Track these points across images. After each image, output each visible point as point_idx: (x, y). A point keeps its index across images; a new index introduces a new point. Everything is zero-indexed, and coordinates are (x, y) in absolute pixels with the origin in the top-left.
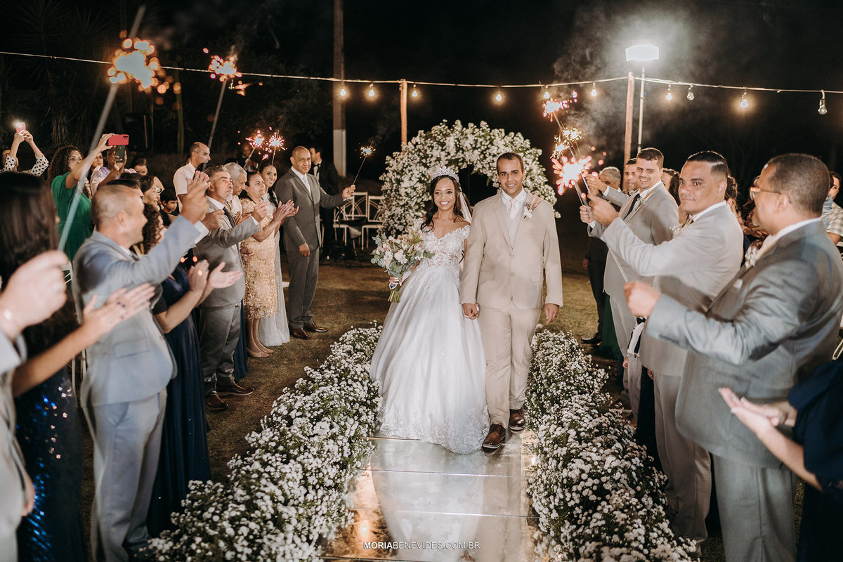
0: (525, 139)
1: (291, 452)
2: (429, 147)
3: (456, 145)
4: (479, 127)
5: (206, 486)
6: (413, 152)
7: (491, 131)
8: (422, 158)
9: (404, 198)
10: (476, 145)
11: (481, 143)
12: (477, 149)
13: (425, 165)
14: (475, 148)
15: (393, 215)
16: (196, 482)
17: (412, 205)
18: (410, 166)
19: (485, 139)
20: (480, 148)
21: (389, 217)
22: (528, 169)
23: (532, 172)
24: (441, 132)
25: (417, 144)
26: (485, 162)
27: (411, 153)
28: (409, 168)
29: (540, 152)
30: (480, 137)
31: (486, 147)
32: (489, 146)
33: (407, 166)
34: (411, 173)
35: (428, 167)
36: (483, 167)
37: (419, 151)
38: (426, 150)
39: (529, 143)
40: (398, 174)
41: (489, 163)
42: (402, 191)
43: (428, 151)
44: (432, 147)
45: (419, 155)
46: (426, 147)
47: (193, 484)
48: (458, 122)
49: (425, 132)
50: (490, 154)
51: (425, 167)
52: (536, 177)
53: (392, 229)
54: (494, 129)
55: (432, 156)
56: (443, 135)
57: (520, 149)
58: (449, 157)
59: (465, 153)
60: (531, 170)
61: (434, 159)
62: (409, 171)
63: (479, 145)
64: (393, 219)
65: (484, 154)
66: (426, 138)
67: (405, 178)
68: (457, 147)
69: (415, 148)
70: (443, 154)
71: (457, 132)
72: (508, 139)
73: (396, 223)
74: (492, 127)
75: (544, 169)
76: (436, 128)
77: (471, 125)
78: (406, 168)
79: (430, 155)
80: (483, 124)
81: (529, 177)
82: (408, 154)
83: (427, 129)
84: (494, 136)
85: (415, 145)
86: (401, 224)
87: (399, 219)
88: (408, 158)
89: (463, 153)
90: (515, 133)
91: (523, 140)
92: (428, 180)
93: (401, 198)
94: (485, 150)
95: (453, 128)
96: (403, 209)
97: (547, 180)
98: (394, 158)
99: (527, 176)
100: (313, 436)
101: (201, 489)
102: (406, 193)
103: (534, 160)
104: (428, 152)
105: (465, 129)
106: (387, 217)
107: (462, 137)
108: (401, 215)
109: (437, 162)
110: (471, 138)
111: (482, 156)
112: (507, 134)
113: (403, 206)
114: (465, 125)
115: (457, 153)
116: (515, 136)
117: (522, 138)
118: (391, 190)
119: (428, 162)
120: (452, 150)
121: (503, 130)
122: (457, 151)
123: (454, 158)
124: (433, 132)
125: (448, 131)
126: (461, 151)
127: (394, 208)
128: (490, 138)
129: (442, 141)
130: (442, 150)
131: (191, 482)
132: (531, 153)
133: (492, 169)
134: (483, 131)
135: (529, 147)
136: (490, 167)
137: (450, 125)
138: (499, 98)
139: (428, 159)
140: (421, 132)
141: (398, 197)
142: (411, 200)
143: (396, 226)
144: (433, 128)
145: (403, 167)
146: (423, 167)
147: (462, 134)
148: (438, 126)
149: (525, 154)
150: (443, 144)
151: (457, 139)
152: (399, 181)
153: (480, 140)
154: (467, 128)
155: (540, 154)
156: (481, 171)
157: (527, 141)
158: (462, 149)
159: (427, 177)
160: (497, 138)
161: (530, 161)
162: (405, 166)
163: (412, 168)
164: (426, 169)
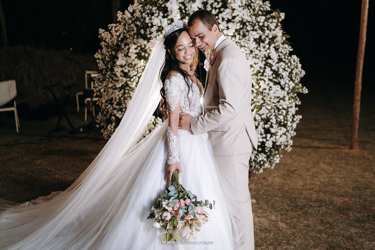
9: (121, 78)
15: (112, 99)
21: (106, 102)
22: (271, 36)
23: (275, 40)
29: (282, 15)
34: (127, 47)
35: (148, 40)
38: (145, 18)
39: (269, 5)
42: (118, 70)
43: (147, 19)
44: (152, 14)
45: (137, 26)
46: (144, 15)
50: (223, 20)
51: (144, 40)
52: (281, 45)
53: (111, 115)
55: (152, 26)
57: (260, 13)
60: (275, 37)
61: (155, 29)
62: (125, 45)
67: (120, 55)
75: (288, 37)
79: (150, 25)
81: (273, 45)
85: (132, 14)
88: (124, 29)
93: (117, 79)
94: (218, 14)
96: (122, 92)
97: (292, 50)
98: (108, 31)
99: (270, 44)
102: (122, 71)
103: (277, 25)
104: (147, 21)
106: (104, 101)
108: (120, 99)
109: (159, 33)
113: (120, 89)
119: (148, 32)
127: (111, 91)
130: (164, 17)
139: (148, 30)
141: (115, 79)
142: (130, 81)
145: (119, 41)
146: (142, 40)
149: (266, 18)
155: (283, 18)
161: (272, 26)
162: (120, 39)
163: (129, 41)
164: (146, 42)
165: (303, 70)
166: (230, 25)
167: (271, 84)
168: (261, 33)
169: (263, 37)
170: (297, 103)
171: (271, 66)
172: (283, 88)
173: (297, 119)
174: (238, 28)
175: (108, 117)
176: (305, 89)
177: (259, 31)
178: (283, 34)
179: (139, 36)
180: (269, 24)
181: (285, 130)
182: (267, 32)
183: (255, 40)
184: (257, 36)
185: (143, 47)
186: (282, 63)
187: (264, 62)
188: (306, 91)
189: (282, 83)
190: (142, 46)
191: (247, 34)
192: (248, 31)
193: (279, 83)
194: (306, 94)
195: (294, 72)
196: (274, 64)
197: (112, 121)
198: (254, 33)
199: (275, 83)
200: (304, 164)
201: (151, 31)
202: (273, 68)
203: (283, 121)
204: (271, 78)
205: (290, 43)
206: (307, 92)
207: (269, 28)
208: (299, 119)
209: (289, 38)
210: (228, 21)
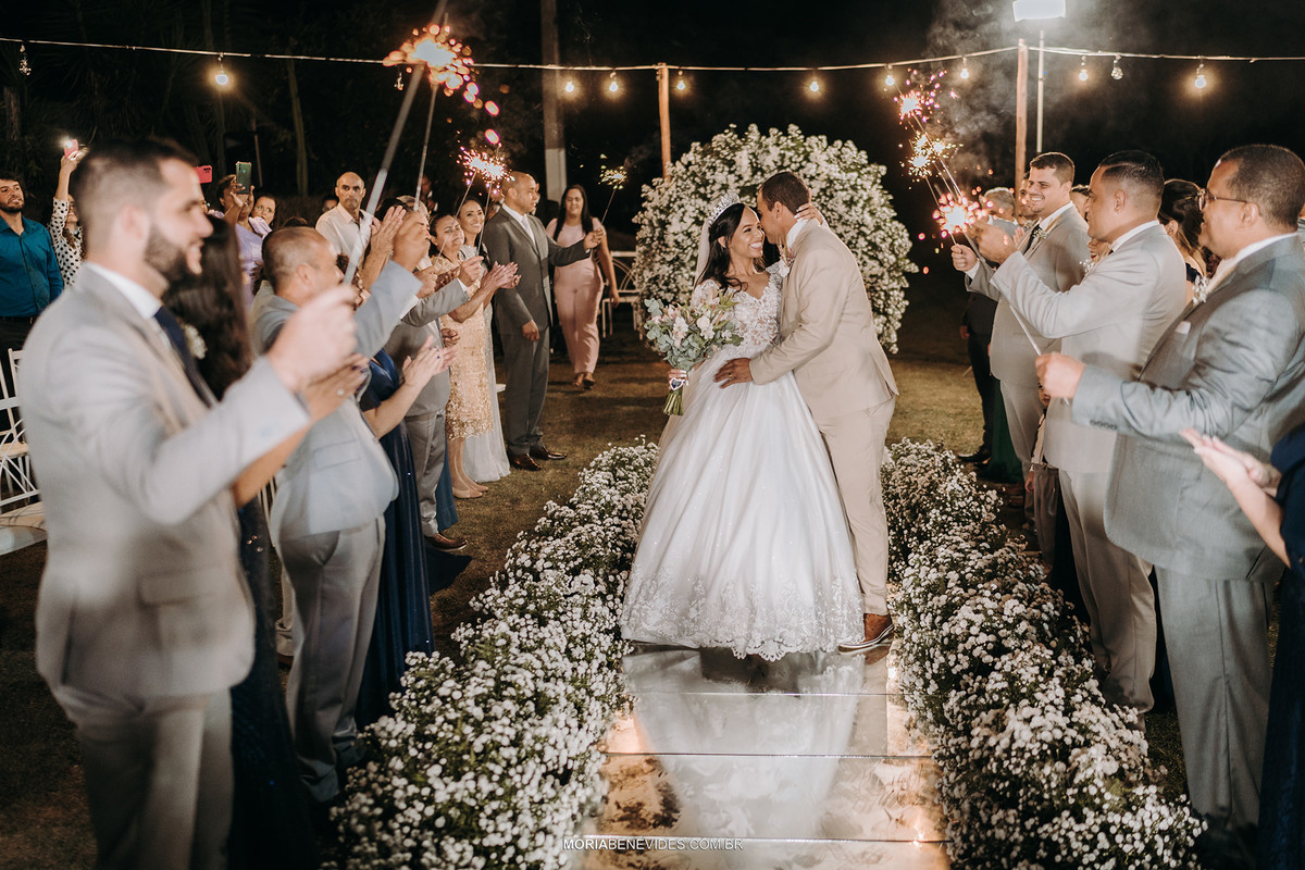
0: (859, 151)
1: (545, 613)
2: (709, 168)
3: (751, 163)
4: (786, 134)
5: (431, 660)
6: (685, 177)
7: (805, 140)
8: (698, 186)
9: (673, 249)
10: (782, 161)
11: (791, 158)
13: (704, 197)
15: (657, 277)
16: (416, 654)
17: (686, 261)
18: (681, 199)
19: (797, 153)
20: (789, 166)
21: (650, 280)
22: (865, 198)
23: (871, 202)
24: (727, 144)
25: (690, 163)
27: (681, 178)
28: (678, 202)
29: (883, 170)
30: (788, 149)
31: (798, 165)
32: (804, 163)
33: (676, 200)
34: (682, 209)
35: (708, 200)
37: (694, 174)
38: (705, 173)
39: (866, 157)
40: (662, 212)
42: (670, 239)
43: (708, 174)
44: (714, 168)
45: (694, 181)
46: (704, 169)
47: (412, 657)
48: (754, 127)
49: (702, 146)
51: (704, 200)
52: (879, 209)
54: (809, 135)
55: (714, 182)
56: (730, 148)
57: (852, 167)
58: (742, 183)
60: (870, 199)
61: (717, 186)
62: (680, 207)
63: (787, 162)
64: (657, 284)
66: (704, 154)
67: (674, 219)
68: (752, 166)
69: (688, 170)
70: (732, 178)
71: (752, 144)
72: (833, 151)
73: (661, 290)
74: (807, 133)
75: (891, 197)
76: (718, 139)
77: (773, 131)
78: (674, 202)
79: (711, 182)
80: (793, 129)
81: (868, 209)
82: (676, 181)
83: (706, 140)
84: (810, 146)
85: (687, 167)
86: (669, 291)
87: (666, 284)
88: (677, 187)
89: (762, 175)
90: (844, 142)
91: (855, 152)
93: (668, 250)
95: (746, 137)
96: (672, 267)
97: (895, 214)
98: (654, 188)
99: (863, 208)
100: (572, 595)
101: (424, 664)
102: (676, 241)
103: (874, 183)
104: (708, 176)
105: (764, 138)
106: (646, 280)
107: (760, 151)
108: (669, 277)
109: (724, 192)
110: (775, 152)
112: (830, 143)
113: (671, 263)
114: (764, 132)
115: (753, 176)
116: (843, 146)
117: (855, 149)
118: (652, 238)
119: (709, 191)
120: (745, 171)
121: (824, 138)
122: (754, 173)
123: (748, 184)
124: (714, 144)
125: (738, 142)
126: (759, 173)
127: (657, 266)
128: (805, 151)
129: (729, 158)
130: (730, 172)
131: (410, 654)
132: (869, 173)
134: (793, 140)
135: (866, 162)
137: (741, 132)
138: (814, 88)
139: (708, 188)
140: (696, 145)
141: (664, 249)
142: (683, 253)
143: (662, 293)
144: (715, 138)
145: (670, 202)
146: (700, 200)
147: (760, 147)
148: (722, 135)
149: (860, 173)
150: (731, 163)
151: (753, 154)
152: (663, 224)
153: (789, 154)
154: (768, 136)
155: (884, 173)
157: (863, 153)
158: (761, 169)
160: (816, 150)
161: (868, 185)
162: (673, 199)
163: (684, 202)
164: (705, 203)
165: (909, 242)
166: (812, 183)
167: (866, 258)
168: (854, 193)
169: (856, 199)
170: (903, 286)
171: (864, 235)
172: (881, 264)
173: (902, 307)
174: (824, 187)
176: (915, 267)
177: (851, 191)
178: (883, 194)
181: (885, 319)
182: (861, 192)
183: (845, 202)
184: (848, 198)
186: (881, 232)
187: (857, 231)
189: (880, 256)
191: (835, 194)
192: (836, 191)
193: (876, 258)
194: (916, 273)
195: (896, 243)
196: (868, 232)
198: (844, 193)
199: (871, 258)
202: (868, 238)
203: (882, 307)
204: (865, 250)
205: (894, 206)
206: (916, 270)
208: (905, 307)
209: (892, 199)
210: (812, 178)
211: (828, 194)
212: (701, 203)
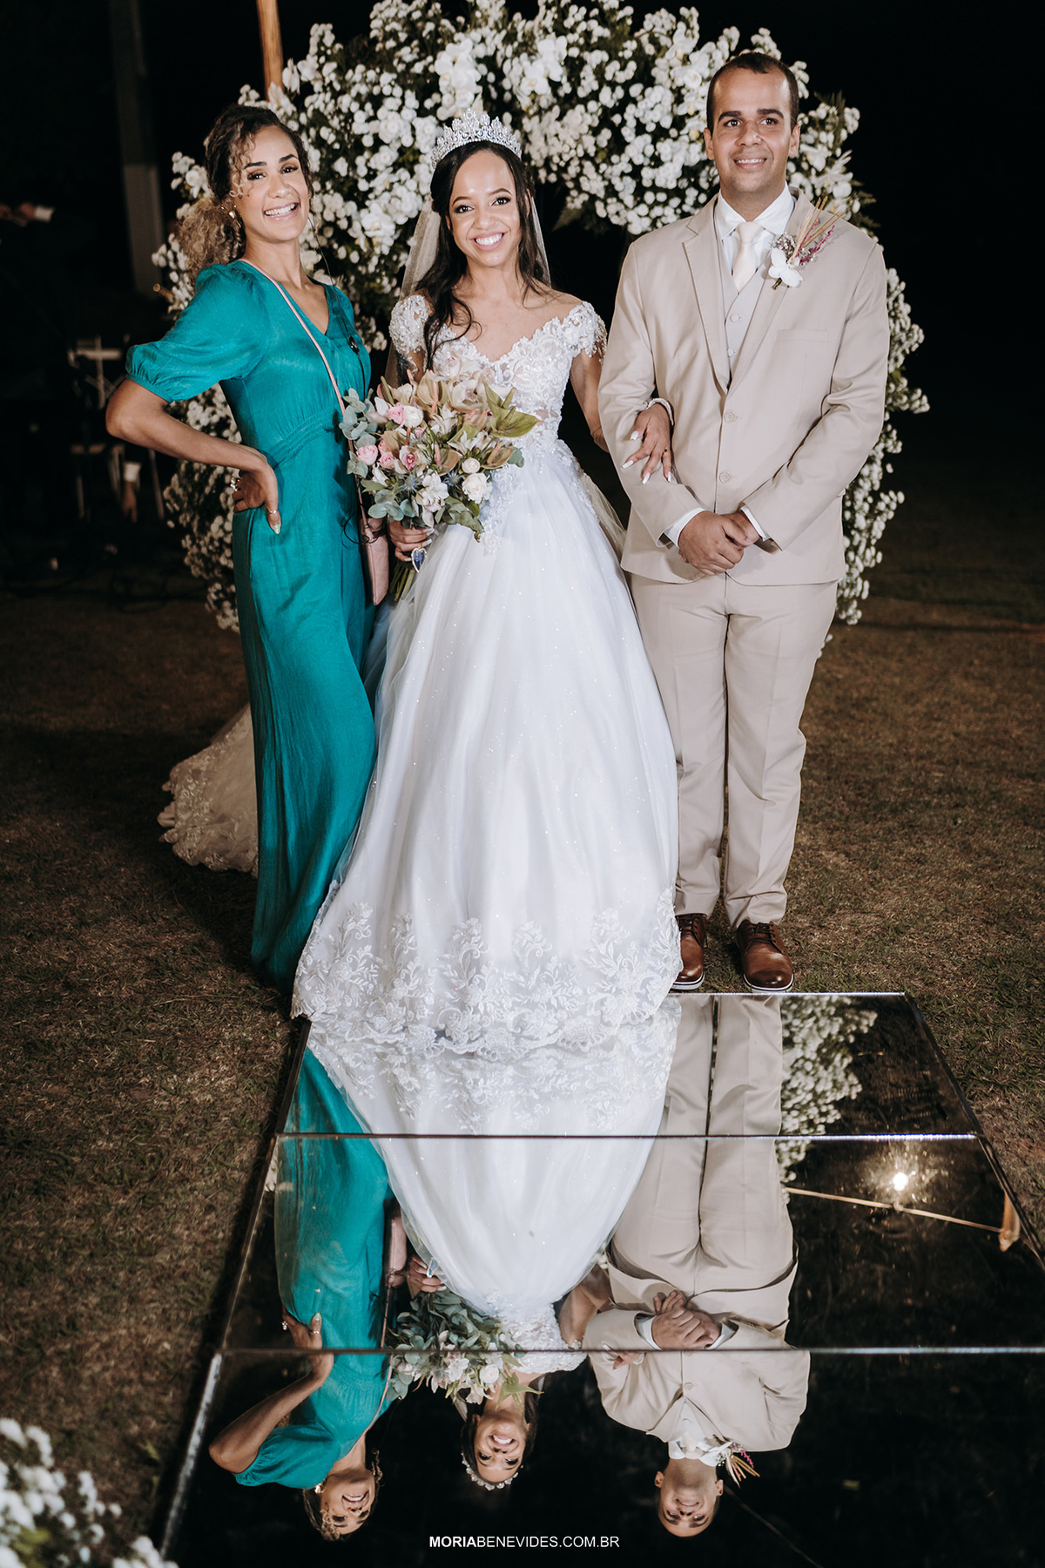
2: (360, 100)
3: (484, 85)
8: (330, 156)
11: (598, 72)
12: (584, 101)
14: (568, 103)
20: (594, 95)
26: (621, 164)
29: (852, 118)
31: (620, 93)
35: (361, 200)
36: (611, 191)
37: (319, 119)
38: (349, 117)
41: (636, 172)
43: (360, 117)
44: (377, 101)
45: (319, 143)
46: (346, 102)
50: (640, 129)
51: (347, 198)
55: (378, 143)
59: (527, 124)
61: (387, 156)
65: (616, 131)
66: (347, 59)
69: (301, 108)
75: (870, 200)
79: (368, 141)
84: (654, 39)
90: (747, 31)
92: (364, 260)
94: (620, 108)
104: (359, 126)
109: (403, 174)
111: (606, 134)
119: (362, 171)
121: (692, 15)
129: (419, 69)
130: (422, 112)
133: (649, 197)
136: (639, 192)
139: (360, 161)
146: (338, 197)
150: (424, 84)
151: (489, 59)
153: (593, 60)
155: (854, 129)
156: (601, 211)
157: (799, 67)
158: (512, 105)
159: (362, 242)
160: (670, 48)
161: (817, 158)
164: (352, 208)
165: (916, 327)
166: (665, 147)
170: (890, 449)
173: (888, 506)
174: (693, 160)
175: (207, 490)
176: (920, 398)
178: (854, 189)
179: (329, 185)
180: (804, 148)
185: (343, 224)
188: (921, 404)
190: (339, 223)
194: (922, 414)
197: (224, 506)
200: (897, 680)
201: (372, 165)
205: (876, 225)
206: (926, 408)
207: (805, 166)
208: (894, 506)
209: (872, 204)
210: (660, 134)
211: (704, 184)
212: (335, 204)
